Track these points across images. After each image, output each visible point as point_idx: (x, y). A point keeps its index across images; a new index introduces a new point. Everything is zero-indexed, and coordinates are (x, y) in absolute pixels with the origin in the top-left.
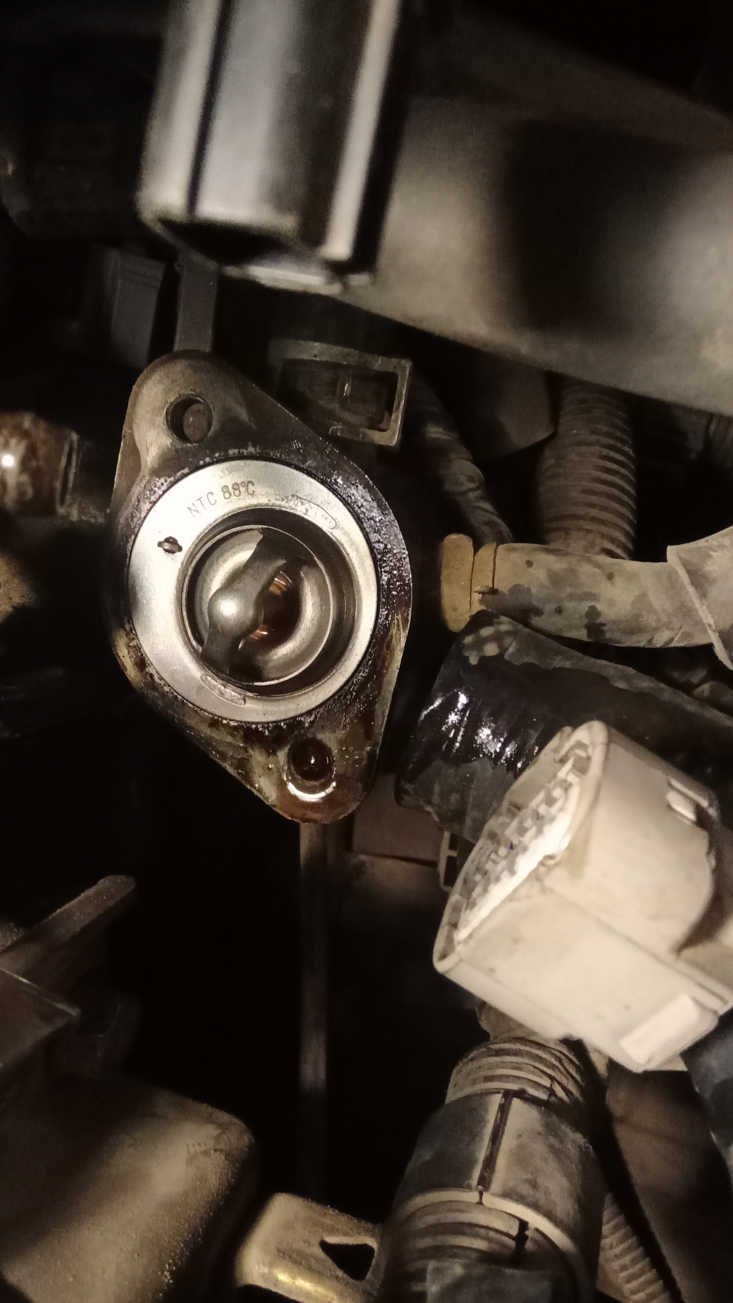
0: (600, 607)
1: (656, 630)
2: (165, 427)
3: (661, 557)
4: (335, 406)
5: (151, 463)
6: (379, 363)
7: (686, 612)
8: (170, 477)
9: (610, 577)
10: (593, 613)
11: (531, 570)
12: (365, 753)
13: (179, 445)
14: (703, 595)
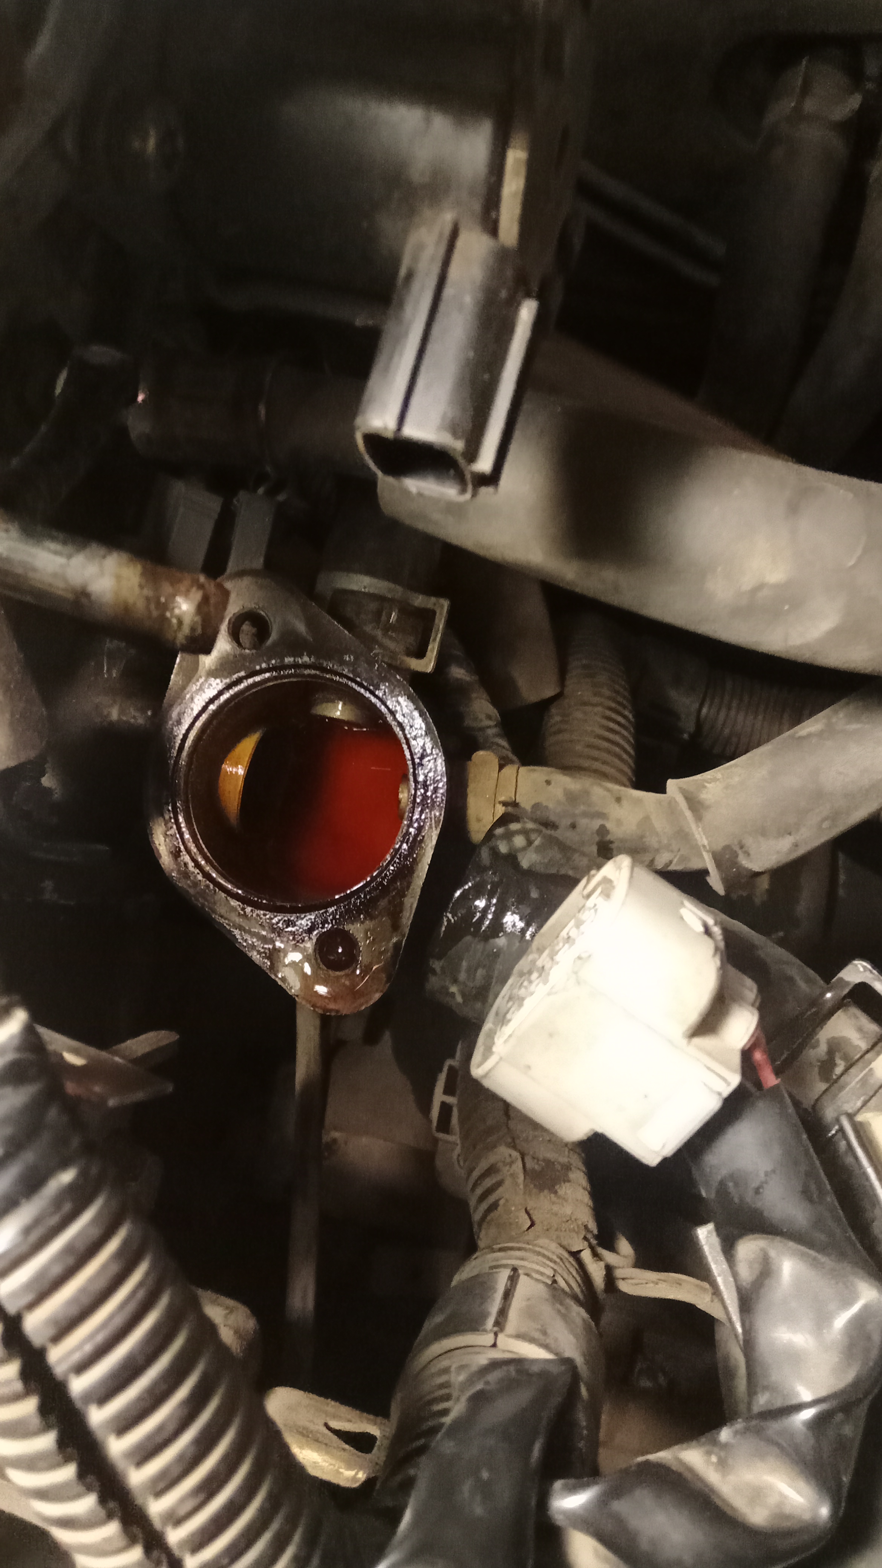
0: (609, 825)
1: (657, 851)
2: (227, 634)
3: (662, 790)
4: (379, 633)
5: (209, 664)
6: (419, 601)
7: (683, 835)
8: (226, 678)
9: (618, 800)
10: (603, 831)
11: (550, 788)
12: (391, 945)
13: (238, 651)
14: (699, 818)
